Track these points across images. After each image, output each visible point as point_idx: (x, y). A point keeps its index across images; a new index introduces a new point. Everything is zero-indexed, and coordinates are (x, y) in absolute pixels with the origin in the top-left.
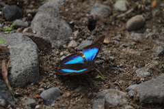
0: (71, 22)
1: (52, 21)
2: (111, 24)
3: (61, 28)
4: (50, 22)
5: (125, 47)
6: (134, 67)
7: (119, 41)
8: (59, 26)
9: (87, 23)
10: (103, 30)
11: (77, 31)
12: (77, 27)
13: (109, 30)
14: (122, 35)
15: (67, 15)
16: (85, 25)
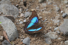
0: (17, 5)
1: (10, 7)
2: (32, 2)
3: (14, 9)
4: (9, 7)
5: (43, 11)
6: (51, 19)
7: (39, 9)
8: (13, 8)
9: (23, 4)
10: (31, 5)
11: (21, 9)
12: (20, 7)
13: (33, 5)
14: (39, 6)
15: (14, 2)
16: (23, 5)
